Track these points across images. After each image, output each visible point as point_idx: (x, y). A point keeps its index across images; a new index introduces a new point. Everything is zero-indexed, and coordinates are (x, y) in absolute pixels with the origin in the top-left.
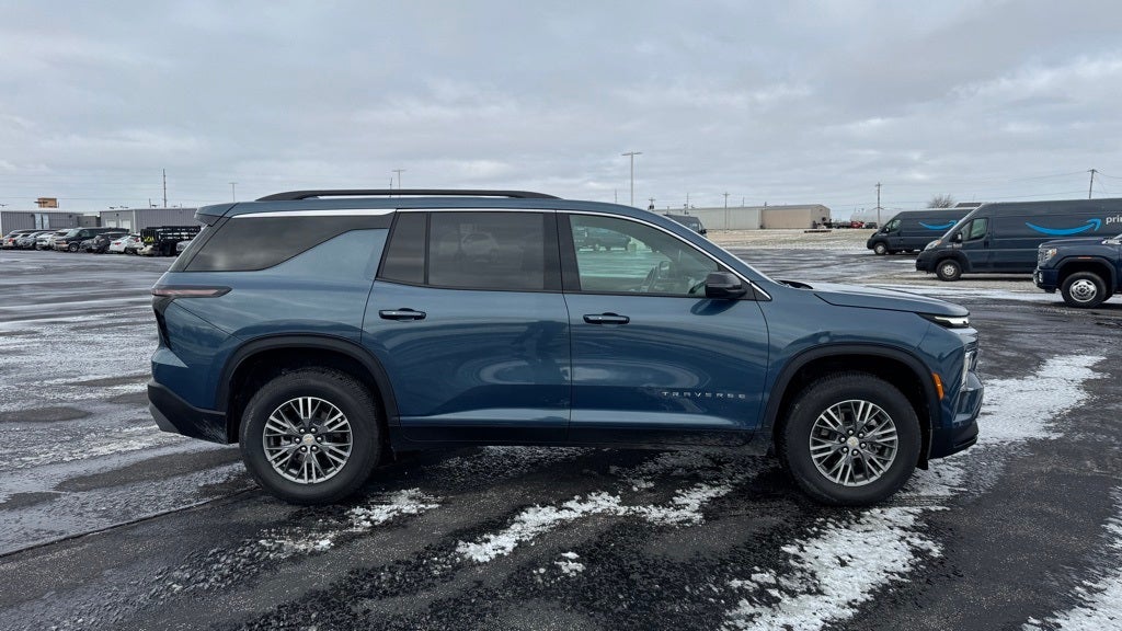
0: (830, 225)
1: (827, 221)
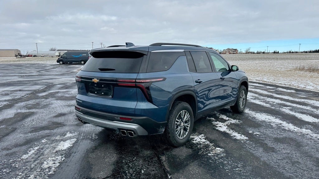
0: (21, 56)
1: (20, 54)
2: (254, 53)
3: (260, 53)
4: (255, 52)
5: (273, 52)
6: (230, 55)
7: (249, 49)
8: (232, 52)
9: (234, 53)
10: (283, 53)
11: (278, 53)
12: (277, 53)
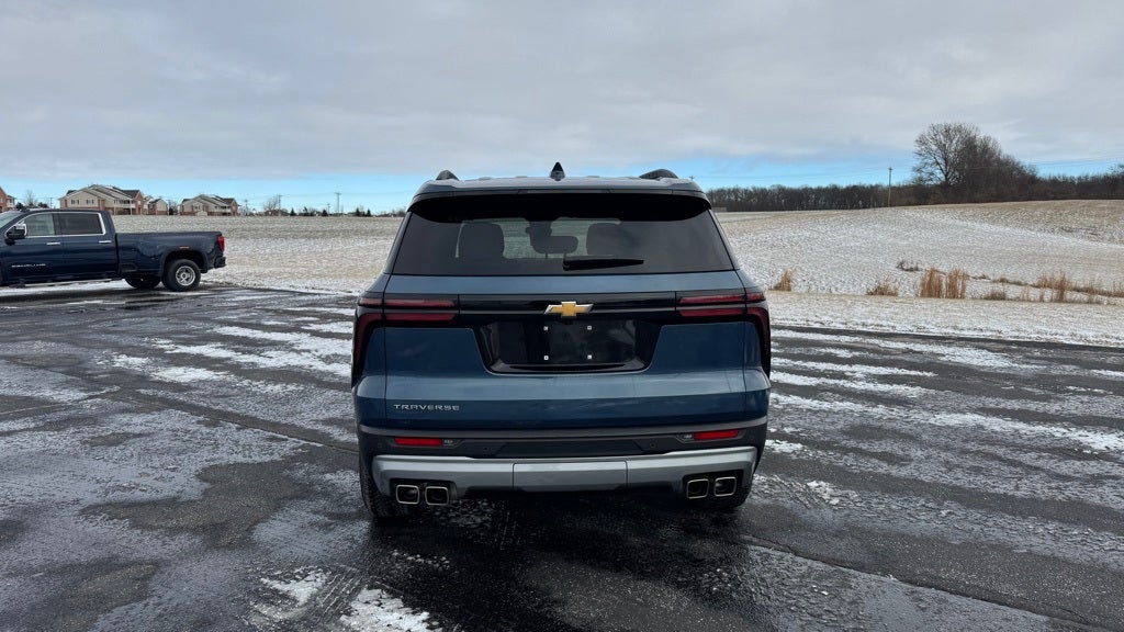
2: (293, 214)
3: (312, 215)
4: (296, 212)
5: (354, 210)
6: (210, 219)
7: (278, 200)
8: (218, 210)
9: (225, 214)
10: (381, 216)
11: (369, 214)
12: (364, 215)
